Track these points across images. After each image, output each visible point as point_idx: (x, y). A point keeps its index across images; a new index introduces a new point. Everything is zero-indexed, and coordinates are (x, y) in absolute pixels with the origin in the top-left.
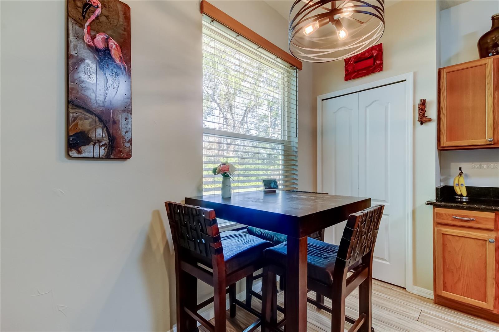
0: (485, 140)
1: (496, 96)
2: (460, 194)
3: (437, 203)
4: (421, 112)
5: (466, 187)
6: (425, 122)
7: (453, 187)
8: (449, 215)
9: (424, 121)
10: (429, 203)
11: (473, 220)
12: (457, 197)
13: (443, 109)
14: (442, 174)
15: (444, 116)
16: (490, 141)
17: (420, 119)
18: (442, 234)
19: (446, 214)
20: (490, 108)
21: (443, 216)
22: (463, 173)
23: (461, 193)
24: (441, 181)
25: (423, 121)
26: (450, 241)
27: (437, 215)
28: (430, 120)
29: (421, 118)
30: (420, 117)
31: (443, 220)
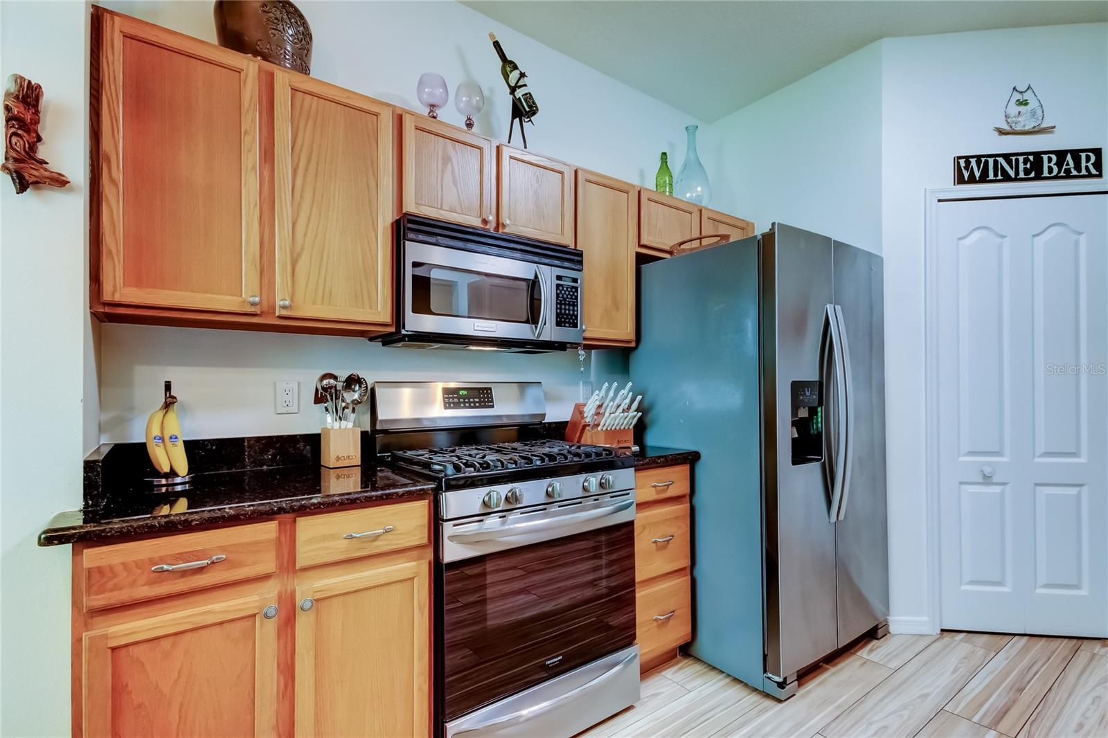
0: (241, 299)
1: (267, 179)
2: (168, 471)
3: (90, 528)
4: (20, 132)
5: (184, 441)
6: (37, 183)
7: (143, 447)
8: (138, 565)
9: (33, 179)
10: (52, 538)
11: (220, 561)
12: (156, 481)
13: (109, 161)
14: (102, 404)
15: (114, 189)
16: (253, 304)
17: (11, 161)
18: (110, 651)
19: (125, 565)
20: (252, 206)
21: (115, 575)
22: (175, 398)
23: (171, 468)
24: (101, 429)
25: (26, 175)
26: (143, 664)
27: (89, 577)
28: (60, 182)
29: (16, 160)
30: (14, 154)
31: (115, 593)
